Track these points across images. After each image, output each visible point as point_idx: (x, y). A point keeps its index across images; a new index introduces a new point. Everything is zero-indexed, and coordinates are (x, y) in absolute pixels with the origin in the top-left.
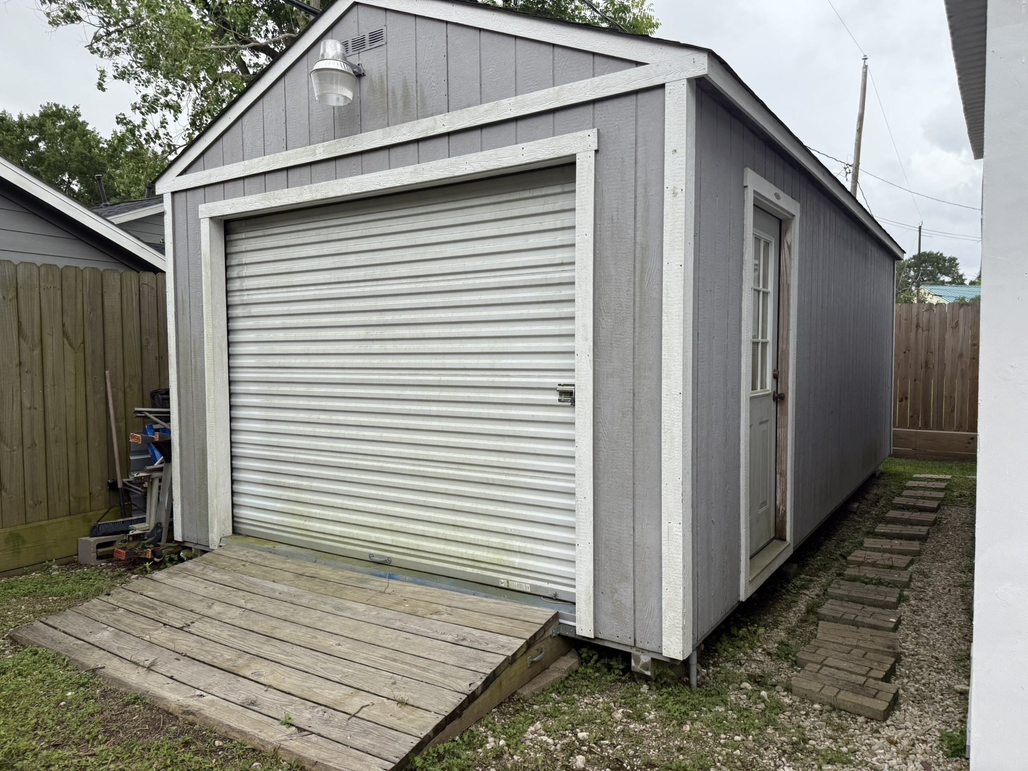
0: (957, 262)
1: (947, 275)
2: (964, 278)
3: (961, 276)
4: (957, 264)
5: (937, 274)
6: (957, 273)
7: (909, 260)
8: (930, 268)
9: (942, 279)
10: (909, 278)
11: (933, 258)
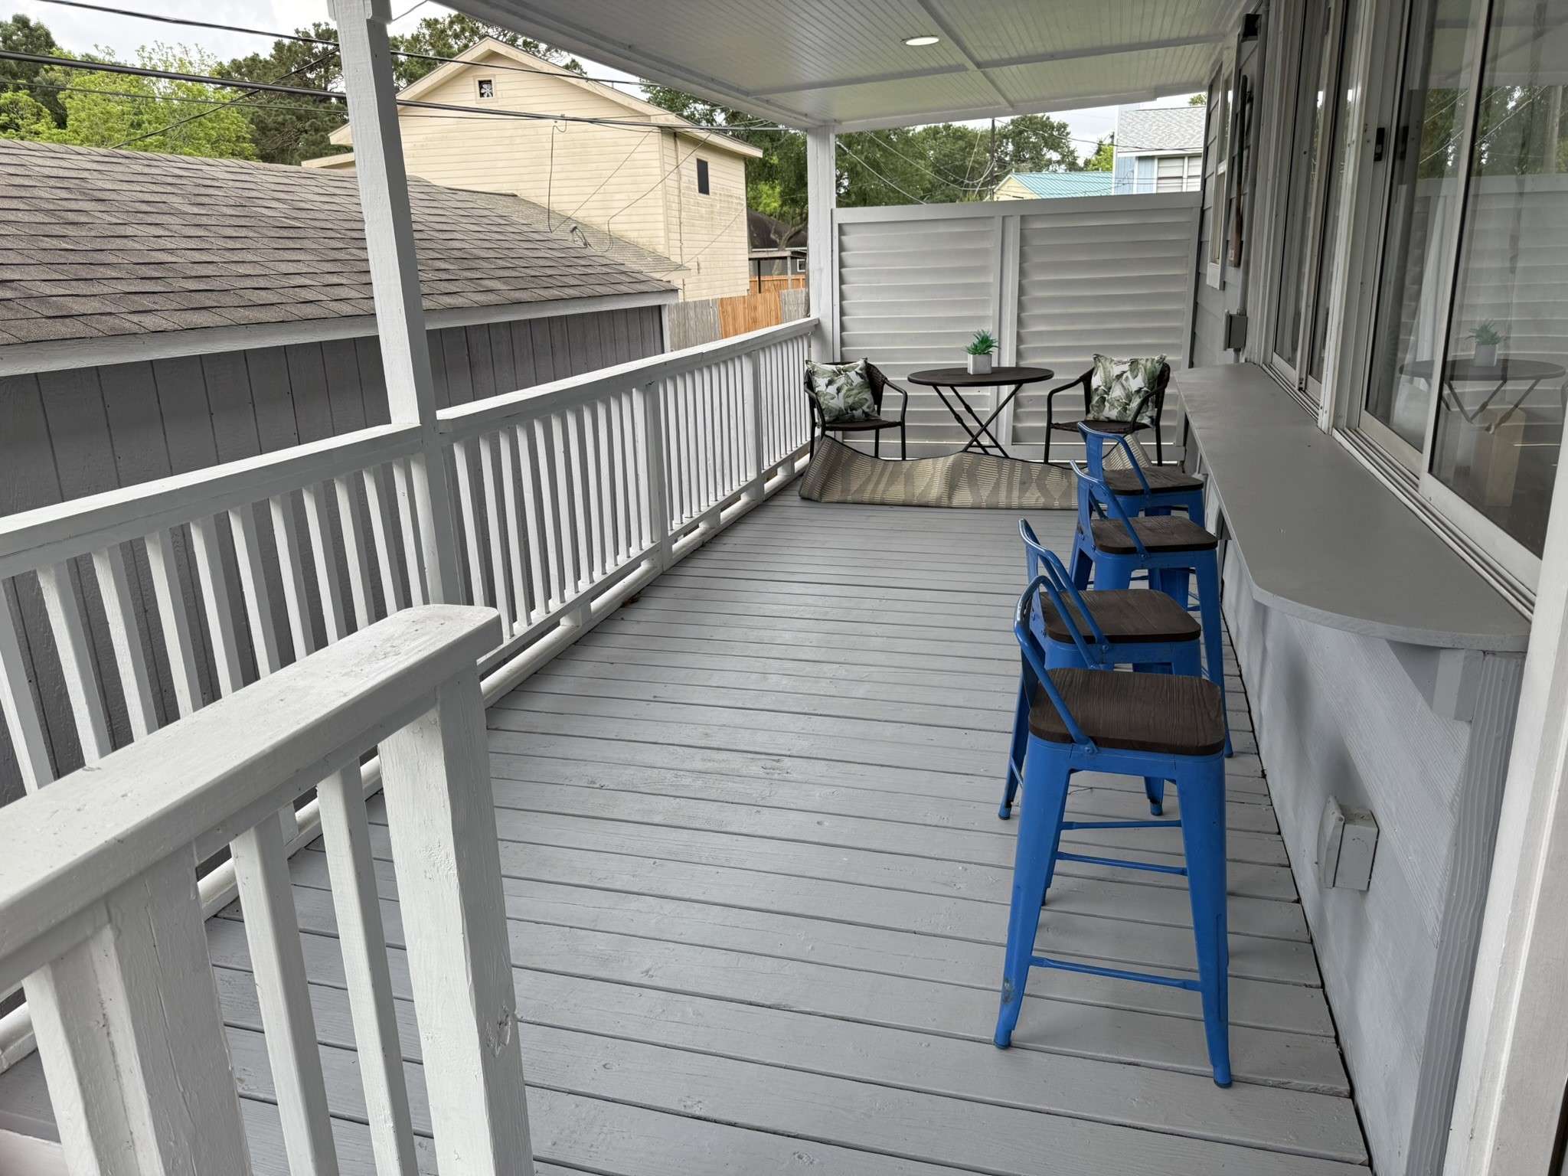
0: (1068, 130)
1: (1056, 150)
2: (1076, 154)
3: (1072, 152)
4: (1068, 134)
5: (1041, 150)
6: (1068, 147)
7: (1006, 127)
8: (1033, 139)
9: (1048, 156)
10: (1006, 154)
11: (1037, 123)
